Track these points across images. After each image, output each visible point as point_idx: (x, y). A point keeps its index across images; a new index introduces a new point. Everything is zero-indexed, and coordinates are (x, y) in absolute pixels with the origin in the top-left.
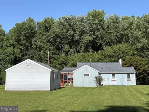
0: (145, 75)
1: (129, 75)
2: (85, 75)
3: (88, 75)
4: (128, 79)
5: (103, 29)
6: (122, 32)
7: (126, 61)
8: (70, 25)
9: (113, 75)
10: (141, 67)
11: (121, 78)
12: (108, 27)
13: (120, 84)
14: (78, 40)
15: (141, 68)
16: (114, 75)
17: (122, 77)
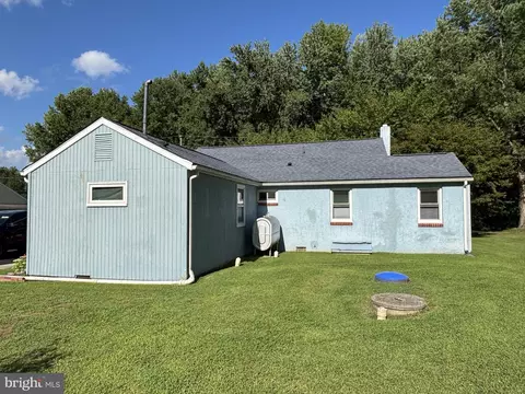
0: (499, 194)
1: (429, 194)
2: (99, 193)
3: (115, 193)
4: (422, 217)
5: (346, 73)
6: (398, 72)
7: (413, 140)
8: (250, 67)
9: (341, 194)
10: (480, 162)
11: (385, 209)
12: (357, 65)
13: (379, 243)
14: (272, 106)
15: (478, 167)
16: (347, 193)
17: (393, 204)
